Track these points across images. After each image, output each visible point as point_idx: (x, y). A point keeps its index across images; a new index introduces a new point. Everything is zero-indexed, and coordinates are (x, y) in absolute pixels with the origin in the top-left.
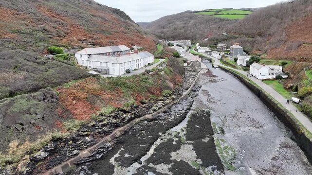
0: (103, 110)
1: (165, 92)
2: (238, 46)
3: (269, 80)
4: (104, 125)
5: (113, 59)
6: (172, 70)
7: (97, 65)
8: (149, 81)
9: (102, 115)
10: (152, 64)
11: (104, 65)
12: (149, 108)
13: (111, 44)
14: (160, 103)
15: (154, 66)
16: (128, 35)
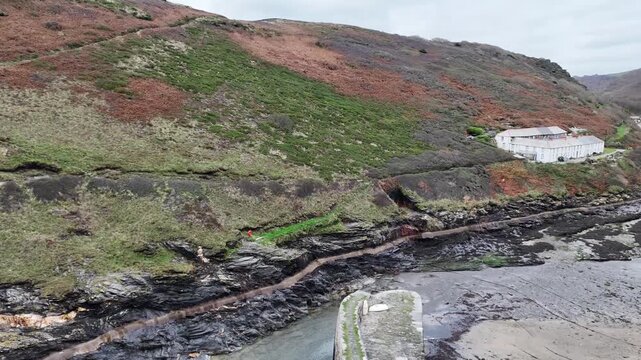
0: (531, 192)
1: (613, 188)
4: (532, 205)
5: (544, 142)
6: (632, 163)
7: (523, 149)
8: (591, 172)
9: (529, 196)
10: (600, 154)
11: (531, 150)
12: (586, 202)
13: (538, 124)
14: (602, 200)
15: (602, 156)
16: (565, 111)
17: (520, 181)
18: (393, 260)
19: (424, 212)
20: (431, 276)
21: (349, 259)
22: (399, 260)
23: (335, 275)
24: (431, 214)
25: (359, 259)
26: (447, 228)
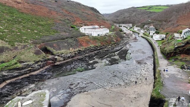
0: (91, 46)
1: (112, 43)
2: (153, 27)
3: (159, 40)
4: (91, 49)
5: (94, 30)
6: (116, 35)
7: (88, 32)
8: (106, 38)
9: (91, 47)
10: (108, 33)
11: (90, 32)
12: (106, 47)
13: (92, 25)
14: (110, 46)
15: (109, 34)
16: (99, 21)
17: (88, 42)
18: (42, 75)
19: (56, 55)
20: (58, 79)
21: (22, 78)
22: (46, 75)
23: (15, 86)
24: (58, 56)
25: (28, 77)
26: (64, 60)
